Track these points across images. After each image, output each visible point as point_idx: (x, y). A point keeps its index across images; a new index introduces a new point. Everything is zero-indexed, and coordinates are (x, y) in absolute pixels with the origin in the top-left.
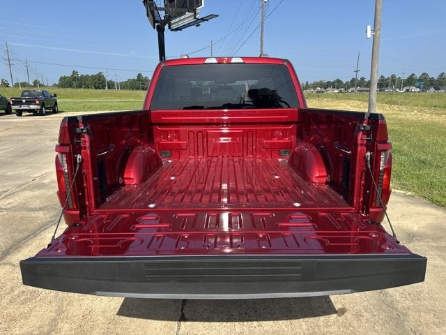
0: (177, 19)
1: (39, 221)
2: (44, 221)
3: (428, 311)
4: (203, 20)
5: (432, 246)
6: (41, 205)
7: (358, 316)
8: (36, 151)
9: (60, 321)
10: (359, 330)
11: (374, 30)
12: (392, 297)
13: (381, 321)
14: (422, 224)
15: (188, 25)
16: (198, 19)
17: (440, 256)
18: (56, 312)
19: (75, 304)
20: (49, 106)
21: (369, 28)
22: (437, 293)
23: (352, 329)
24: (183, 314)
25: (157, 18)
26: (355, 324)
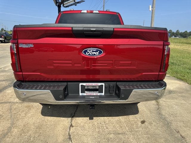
0: (67, 2)
1: (3, 86)
2: (6, 85)
3: (180, 121)
4: (78, 3)
5: (180, 96)
6: (4, 79)
7: (151, 124)
8: (2, 57)
9: (13, 128)
10: (151, 129)
11: (152, 8)
12: (164, 116)
13: (161, 126)
14: (175, 87)
15: (72, 5)
16: (76, 2)
17: (183, 99)
18: (11, 124)
19: (20, 120)
20: (8, 39)
21: (150, 6)
22: (183, 114)
23: (148, 129)
24: (71, 124)
25: (58, 1)
26: (149, 127)
